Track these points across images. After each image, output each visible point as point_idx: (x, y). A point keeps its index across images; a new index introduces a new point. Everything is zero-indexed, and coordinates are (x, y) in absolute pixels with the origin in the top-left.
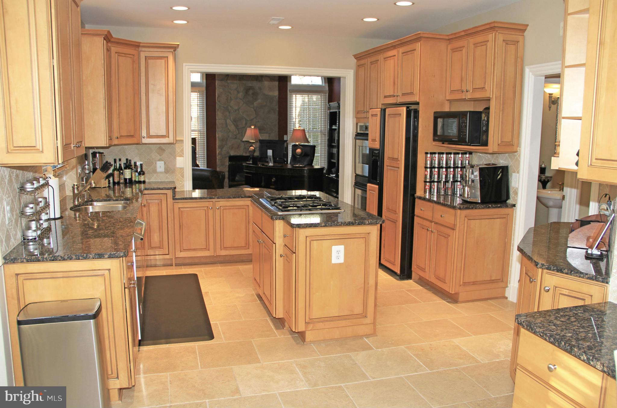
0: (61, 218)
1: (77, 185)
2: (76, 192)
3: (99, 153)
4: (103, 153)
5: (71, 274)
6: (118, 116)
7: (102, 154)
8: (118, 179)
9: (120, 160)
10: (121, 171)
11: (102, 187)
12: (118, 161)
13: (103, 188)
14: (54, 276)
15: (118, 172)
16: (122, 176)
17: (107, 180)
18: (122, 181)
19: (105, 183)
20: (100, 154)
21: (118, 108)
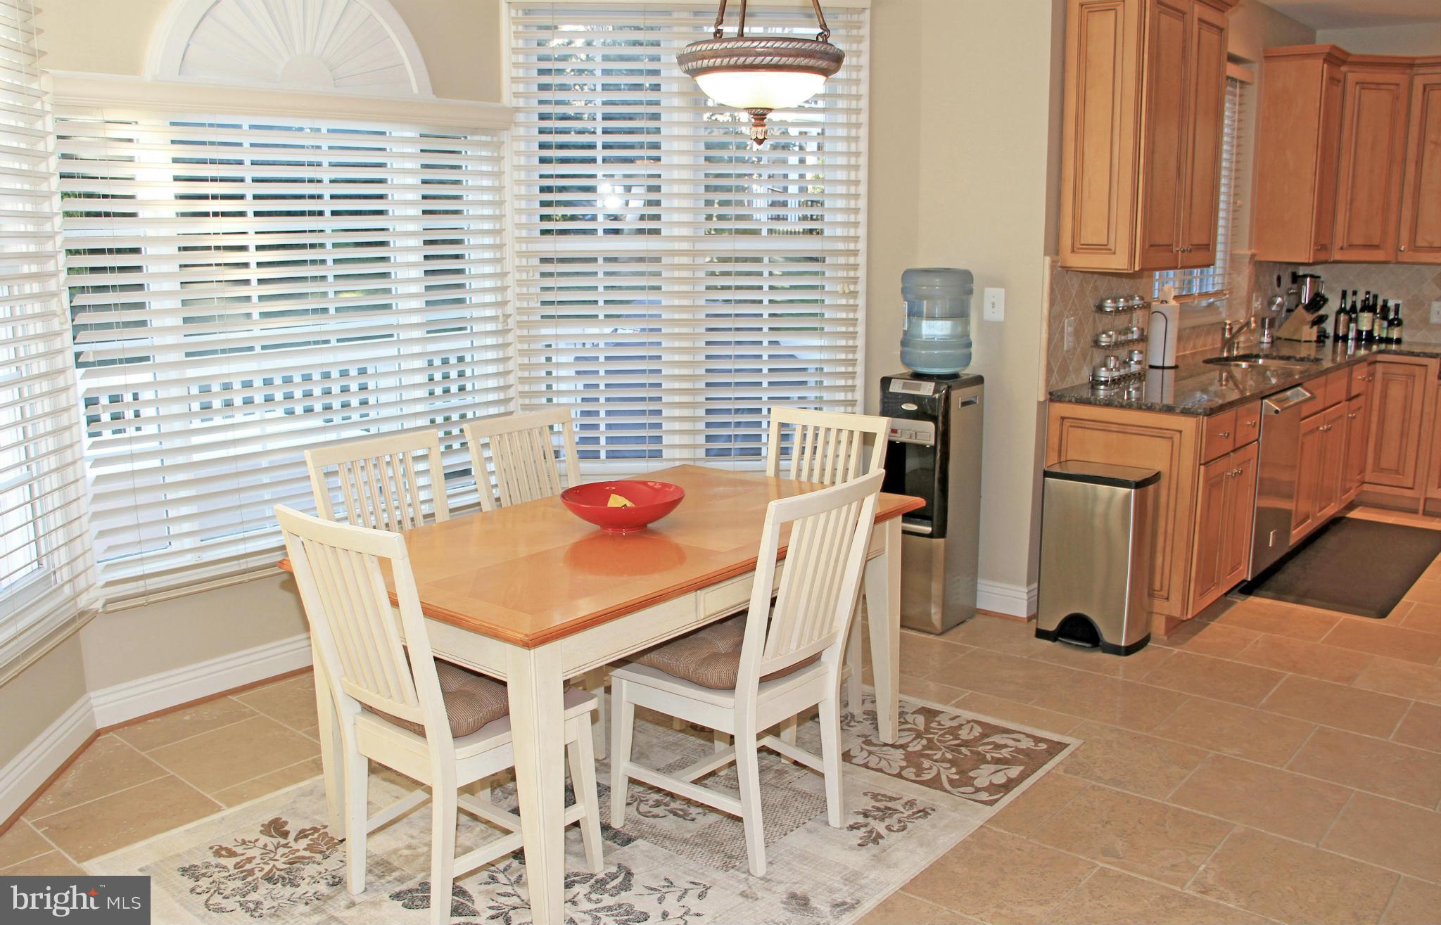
0: (1175, 367)
1: (1230, 324)
2: (1227, 335)
3: (1312, 276)
4: (1319, 277)
5: (1129, 429)
6: (1348, 207)
7: (1317, 280)
8: (1345, 330)
9: (1355, 293)
10: (1353, 316)
11: (1303, 339)
12: (1349, 293)
13: (1306, 341)
14: (1107, 428)
15: (1347, 317)
16: (1352, 325)
17: (1315, 328)
18: (1352, 335)
19: (1310, 334)
20: (1313, 279)
21: (1349, 191)
